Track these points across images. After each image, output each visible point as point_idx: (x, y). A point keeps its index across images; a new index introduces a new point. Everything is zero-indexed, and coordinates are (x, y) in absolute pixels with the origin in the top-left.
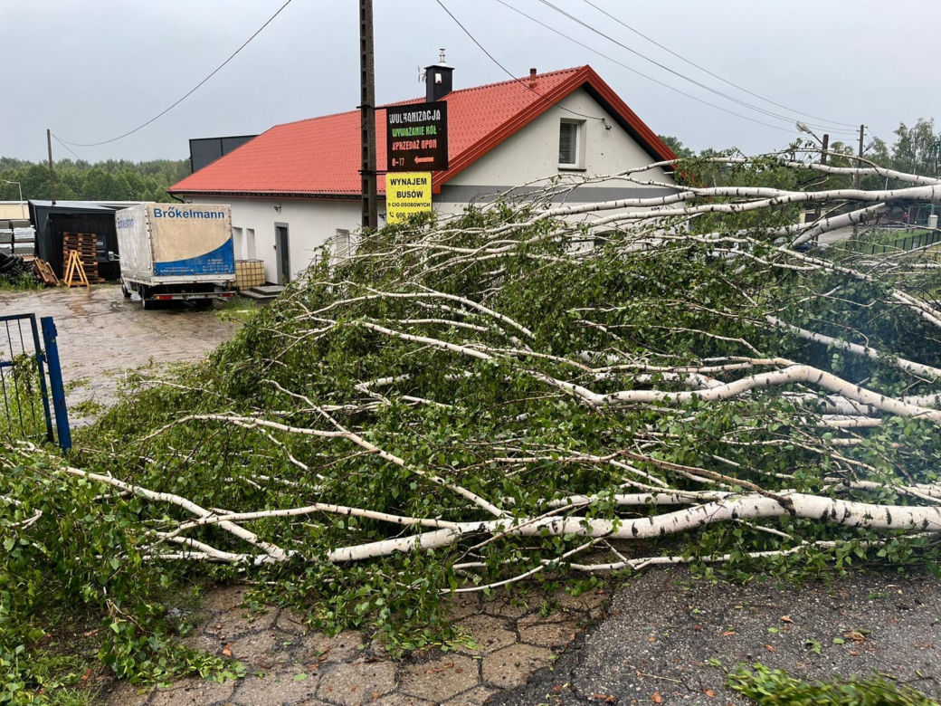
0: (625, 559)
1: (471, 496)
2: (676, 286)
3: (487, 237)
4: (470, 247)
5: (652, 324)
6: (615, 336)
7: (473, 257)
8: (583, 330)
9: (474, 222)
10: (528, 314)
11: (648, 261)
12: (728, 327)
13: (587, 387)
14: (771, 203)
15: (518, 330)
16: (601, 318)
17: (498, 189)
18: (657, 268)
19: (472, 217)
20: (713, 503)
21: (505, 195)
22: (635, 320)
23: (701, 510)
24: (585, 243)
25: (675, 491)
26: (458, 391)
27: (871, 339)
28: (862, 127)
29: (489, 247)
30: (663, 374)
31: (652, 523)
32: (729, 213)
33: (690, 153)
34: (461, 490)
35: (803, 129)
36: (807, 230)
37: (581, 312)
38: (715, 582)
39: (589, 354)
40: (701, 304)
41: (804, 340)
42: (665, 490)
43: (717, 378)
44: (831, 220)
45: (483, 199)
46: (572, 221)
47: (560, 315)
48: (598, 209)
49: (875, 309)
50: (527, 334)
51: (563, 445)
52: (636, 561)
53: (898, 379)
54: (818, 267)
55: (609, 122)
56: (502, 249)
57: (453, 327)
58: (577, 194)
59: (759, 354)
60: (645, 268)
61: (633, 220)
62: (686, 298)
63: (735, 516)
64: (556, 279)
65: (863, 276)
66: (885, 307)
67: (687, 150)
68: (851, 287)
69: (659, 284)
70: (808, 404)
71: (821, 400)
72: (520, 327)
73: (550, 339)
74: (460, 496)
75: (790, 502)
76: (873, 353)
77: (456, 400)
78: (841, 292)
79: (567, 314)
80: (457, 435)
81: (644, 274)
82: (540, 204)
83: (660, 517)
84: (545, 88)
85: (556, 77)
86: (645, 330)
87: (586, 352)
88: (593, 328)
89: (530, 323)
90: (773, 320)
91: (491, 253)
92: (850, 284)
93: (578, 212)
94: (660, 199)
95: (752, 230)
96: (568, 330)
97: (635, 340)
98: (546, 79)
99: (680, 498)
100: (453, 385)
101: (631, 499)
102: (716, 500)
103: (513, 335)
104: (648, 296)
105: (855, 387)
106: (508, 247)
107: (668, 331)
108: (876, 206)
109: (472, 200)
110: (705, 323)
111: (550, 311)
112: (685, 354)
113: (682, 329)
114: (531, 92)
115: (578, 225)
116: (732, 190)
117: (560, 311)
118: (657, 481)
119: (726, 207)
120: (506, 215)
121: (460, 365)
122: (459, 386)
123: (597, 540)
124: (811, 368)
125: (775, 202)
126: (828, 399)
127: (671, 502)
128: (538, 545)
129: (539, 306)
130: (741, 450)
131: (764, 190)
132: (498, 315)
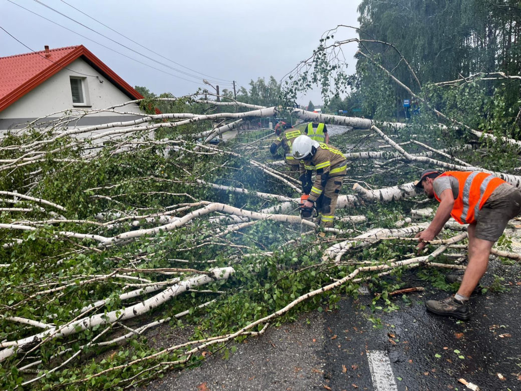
0: (133, 330)
1: (26, 321)
2: (148, 169)
3: (24, 150)
4: (12, 158)
5: (136, 192)
6: (117, 202)
7: (15, 164)
8: (96, 201)
9: (13, 142)
10: (59, 196)
11: (130, 156)
12: (179, 188)
13: (102, 235)
14: (190, 121)
15: (53, 207)
16: (106, 192)
17: (28, 120)
18: (136, 160)
19: (11, 138)
20: (176, 285)
21: (33, 124)
22: (126, 191)
23: (170, 290)
24: (93, 150)
25: (155, 283)
26: (13, 254)
27: (245, 185)
28: (234, 82)
29: (26, 157)
30: (146, 219)
31: (144, 305)
32: (170, 128)
33: (154, 95)
34: (17, 319)
35: (206, 83)
36: (210, 134)
37: (94, 191)
38: (183, 327)
39: (102, 214)
40: (163, 177)
41: (216, 189)
42: (149, 284)
43: (176, 216)
44: (220, 128)
45: (17, 127)
46: (80, 137)
47: (80, 194)
48: (97, 129)
49: (244, 170)
50: (60, 209)
51: (85, 273)
52: (139, 329)
53: (258, 202)
54: (217, 152)
55: (101, 78)
56: (35, 157)
57: (4, 212)
58: (84, 121)
59: (195, 200)
60: (129, 161)
61: (120, 134)
62: (154, 175)
63: (188, 288)
64: (75, 172)
65: (236, 155)
66: (248, 169)
67: (152, 94)
68: (232, 160)
69: (138, 169)
70: (221, 221)
71: (228, 218)
72: (55, 205)
73: (76, 209)
74: (18, 323)
75: (213, 273)
76: (246, 191)
77: (12, 260)
78: (229, 164)
79: (85, 193)
80: (10, 283)
81: (129, 164)
82: (60, 128)
83: (148, 300)
84: (56, 58)
85: (63, 51)
86: (133, 196)
87: (101, 214)
88: (103, 199)
89: (61, 202)
90: (199, 181)
91: (28, 161)
92: (232, 159)
93: (85, 132)
94: (132, 122)
95: (185, 135)
96: (87, 202)
97: (128, 202)
98: (56, 52)
99: (159, 286)
100: (9, 250)
101: (132, 294)
102: (177, 283)
103: (51, 211)
104: (133, 176)
105: (239, 210)
106: (39, 156)
107: (146, 195)
108: (239, 121)
109: (10, 128)
110: (166, 187)
111: (74, 193)
112: (156, 206)
113: (154, 193)
114: (47, 60)
115: (84, 139)
116: (171, 115)
117: (80, 192)
118: (145, 280)
119: (168, 124)
120: (35, 136)
121: (12, 236)
122: (13, 250)
123: (113, 324)
124: (219, 203)
125: (192, 121)
126: (230, 217)
127: (154, 290)
128: (76, 338)
129: (66, 190)
130: (188, 253)
131: (186, 115)
132: (38, 200)
